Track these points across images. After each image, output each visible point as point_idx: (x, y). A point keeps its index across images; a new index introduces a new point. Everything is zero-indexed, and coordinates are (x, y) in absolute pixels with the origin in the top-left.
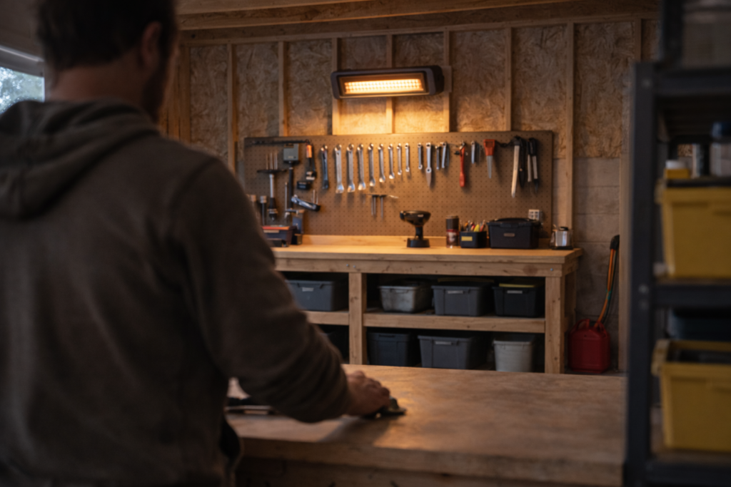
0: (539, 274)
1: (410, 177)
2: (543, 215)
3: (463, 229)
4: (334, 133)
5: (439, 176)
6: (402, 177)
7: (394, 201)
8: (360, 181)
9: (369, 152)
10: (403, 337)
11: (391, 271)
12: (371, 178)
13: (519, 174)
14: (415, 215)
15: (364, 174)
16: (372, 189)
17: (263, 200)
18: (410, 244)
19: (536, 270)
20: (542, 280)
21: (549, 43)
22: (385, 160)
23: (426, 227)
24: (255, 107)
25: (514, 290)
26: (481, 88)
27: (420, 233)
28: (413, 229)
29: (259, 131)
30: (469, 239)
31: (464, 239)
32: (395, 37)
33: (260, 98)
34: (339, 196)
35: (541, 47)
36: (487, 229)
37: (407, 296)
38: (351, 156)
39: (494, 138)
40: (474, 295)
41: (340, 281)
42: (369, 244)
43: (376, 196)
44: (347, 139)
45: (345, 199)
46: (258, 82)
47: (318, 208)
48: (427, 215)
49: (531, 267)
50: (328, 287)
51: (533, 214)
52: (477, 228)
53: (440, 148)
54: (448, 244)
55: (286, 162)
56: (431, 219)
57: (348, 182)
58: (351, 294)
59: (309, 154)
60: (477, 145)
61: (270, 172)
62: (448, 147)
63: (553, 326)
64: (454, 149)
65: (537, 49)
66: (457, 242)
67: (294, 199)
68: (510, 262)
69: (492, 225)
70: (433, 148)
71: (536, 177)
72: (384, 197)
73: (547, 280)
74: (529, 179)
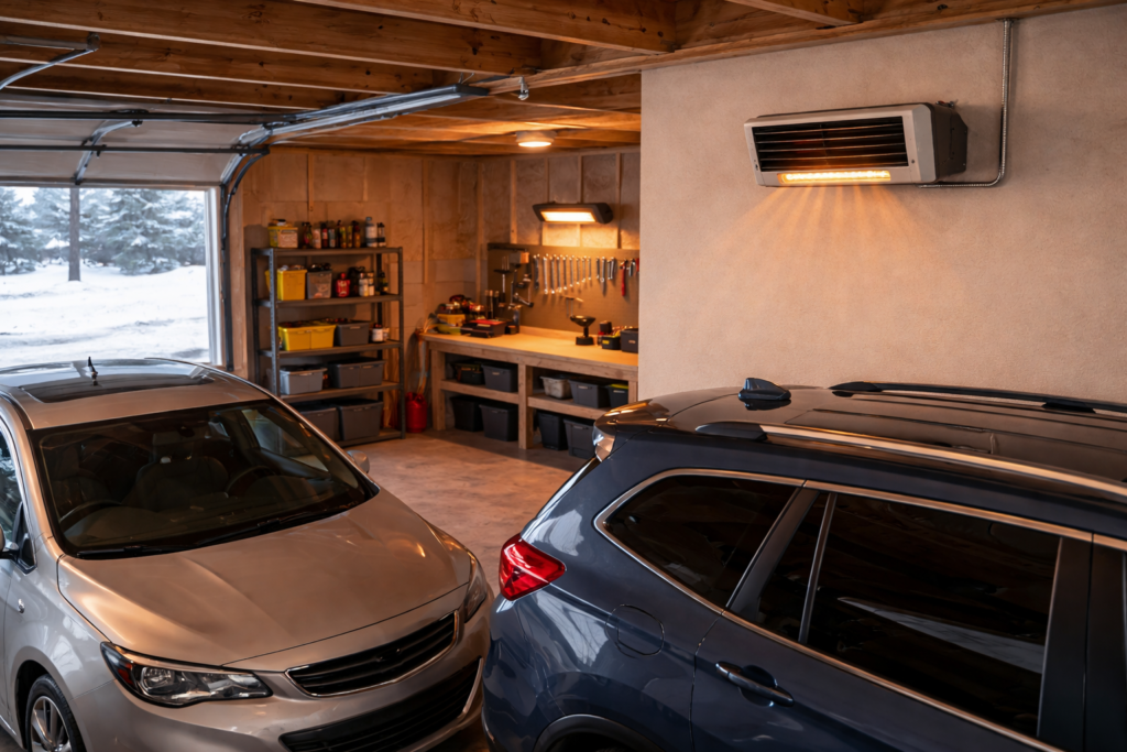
1: (590, 284)
4: (543, 244)
5: (609, 284)
6: (585, 284)
7: (580, 304)
8: (558, 285)
9: (564, 262)
12: (565, 284)
15: (562, 280)
16: (566, 292)
18: (578, 342)
22: (574, 267)
23: (591, 328)
25: (618, 390)
28: (583, 329)
30: (608, 342)
31: (604, 342)
32: (583, 157)
34: (545, 297)
37: (558, 386)
38: (554, 264)
43: (568, 299)
44: (551, 249)
45: (549, 299)
47: (532, 305)
48: (593, 319)
52: (617, 334)
53: (610, 262)
55: (513, 265)
56: (595, 322)
57: (552, 286)
58: (519, 381)
59: (527, 260)
61: (503, 271)
62: (616, 261)
64: (618, 264)
67: (516, 296)
70: (605, 262)
72: (573, 299)
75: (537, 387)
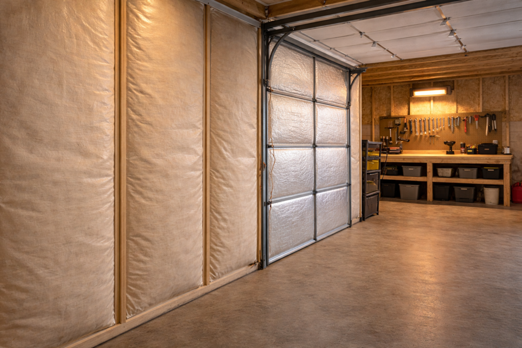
0: (500, 163)
1: (444, 129)
2: (499, 142)
3: (467, 147)
4: (411, 114)
5: (456, 128)
6: (441, 129)
7: (438, 138)
8: (425, 131)
9: (428, 120)
10: (448, 187)
11: (443, 162)
13: (489, 127)
14: (450, 142)
15: (427, 128)
16: (429, 133)
17: (387, 138)
18: (448, 153)
19: (500, 162)
20: (502, 165)
21: (497, 82)
22: (435, 123)
23: (453, 147)
24: (381, 106)
25: (490, 170)
26: (469, 98)
27: (451, 148)
28: (448, 147)
29: (383, 114)
30: (471, 151)
31: (469, 151)
33: (383, 103)
34: (416, 136)
35: (494, 83)
36: (477, 148)
37: (449, 171)
38: (422, 122)
39: (478, 114)
40: (475, 170)
41: (423, 166)
42: (429, 153)
43: (431, 136)
45: (419, 137)
46: (383, 98)
47: (409, 141)
48: (454, 142)
49: (498, 161)
50: (419, 169)
51: (495, 142)
52: (473, 147)
53: (457, 118)
54: (462, 153)
55: (396, 124)
56: (456, 144)
57: (421, 131)
58: (428, 170)
59: (405, 122)
60: (471, 117)
61: (390, 128)
62: (460, 118)
63: (506, 182)
64: (462, 119)
65: (492, 84)
66: (465, 152)
67: (399, 137)
68: (490, 159)
69: (479, 146)
70: (454, 119)
71: (496, 128)
72: (434, 136)
73: (504, 165)
74: (493, 129)
75: (435, 174)
